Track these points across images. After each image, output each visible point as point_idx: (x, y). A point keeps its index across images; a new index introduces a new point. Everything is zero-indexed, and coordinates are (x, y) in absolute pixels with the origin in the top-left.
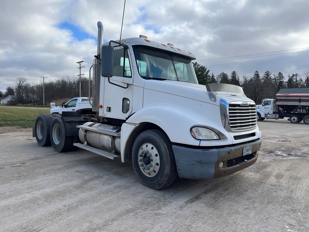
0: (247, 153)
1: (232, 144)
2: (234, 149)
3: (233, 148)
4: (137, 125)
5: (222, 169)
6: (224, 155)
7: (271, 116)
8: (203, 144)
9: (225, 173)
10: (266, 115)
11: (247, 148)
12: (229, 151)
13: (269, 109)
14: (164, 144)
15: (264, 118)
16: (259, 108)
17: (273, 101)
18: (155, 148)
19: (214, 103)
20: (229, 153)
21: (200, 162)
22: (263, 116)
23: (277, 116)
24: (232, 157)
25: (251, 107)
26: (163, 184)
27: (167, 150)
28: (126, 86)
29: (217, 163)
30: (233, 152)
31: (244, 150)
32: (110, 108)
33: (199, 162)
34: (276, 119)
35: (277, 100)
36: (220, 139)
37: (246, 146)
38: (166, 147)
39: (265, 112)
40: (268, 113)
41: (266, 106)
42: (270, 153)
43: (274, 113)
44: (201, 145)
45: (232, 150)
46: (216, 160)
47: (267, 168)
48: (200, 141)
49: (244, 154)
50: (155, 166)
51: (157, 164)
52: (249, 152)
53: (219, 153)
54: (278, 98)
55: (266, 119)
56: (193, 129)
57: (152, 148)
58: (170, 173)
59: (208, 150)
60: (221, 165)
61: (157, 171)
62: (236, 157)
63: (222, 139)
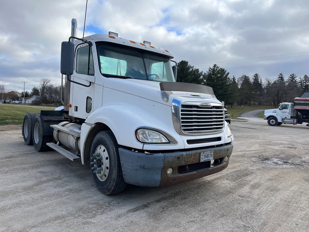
0: (207, 159)
1: (183, 148)
2: (186, 154)
3: (184, 153)
4: (93, 126)
5: (171, 176)
6: (172, 160)
7: (289, 120)
8: (147, 147)
9: (174, 180)
10: (283, 119)
11: (207, 154)
12: (179, 156)
13: (287, 114)
14: (114, 146)
15: (281, 123)
16: (276, 112)
17: (291, 105)
18: (106, 151)
19: (167, 103)
20: (178, 158)
21: (143, 167)
22: (280, 120)
23: (295, 121)
24: (183, 163)
25: (216, 109)
26: (111, 189)
27: (115, 153)
28: (88, 84)
29: (164, 169)
30: (184, 157)
31: (201, 156)
32: (77, 107)
33: (141, 167)
34: (294, 124)
35: (295, 104)
36: (169, 143)
37: (205, 152)
38: (115, 150)
39: (282, 116)
40: (286, 118)
41: (284, 110)
42: (264, 160)
43: (292, 118)
44: (144, 149)
45: (183, 155)
46: (162, 166)
47: (248, 176)
48: (144, 144)
49: (201, 161)
50: (105, 170)
51: (107, 168)
52: (209, 158)
53: (165, 158)
54: (296, 102)
55: (283, 124)
56: (139, 131)
57: (104, 151)
58: (117, 178)
59: (153, 155)
60: (169, 171)
61: (107, 175)
62: (189, 163)
63: (172, 142)
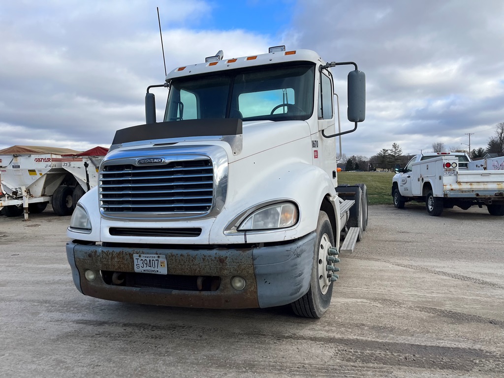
0: (148, 268)
2: (102, 251)
5: (92, 283)
6: (83, 258)
11: (148, 259)
12: (90, 252)
20: (90, 256)
30: (99, 256)
37: (143, 253)
52: (156, 269)
53: (74, 251)
